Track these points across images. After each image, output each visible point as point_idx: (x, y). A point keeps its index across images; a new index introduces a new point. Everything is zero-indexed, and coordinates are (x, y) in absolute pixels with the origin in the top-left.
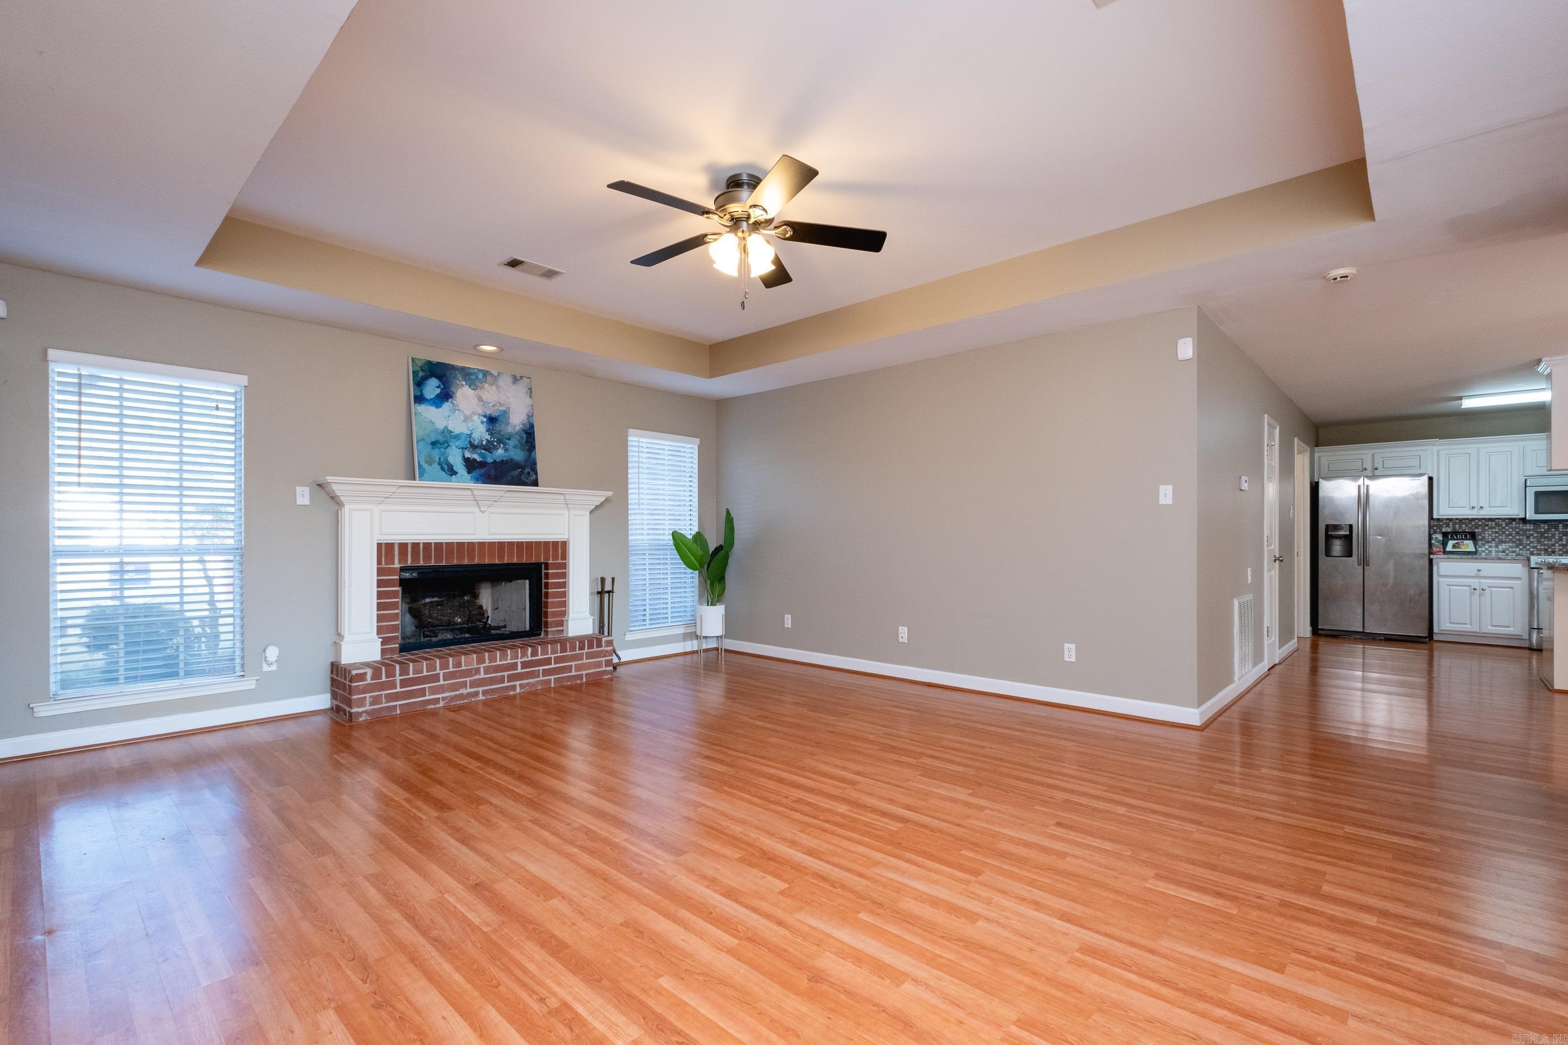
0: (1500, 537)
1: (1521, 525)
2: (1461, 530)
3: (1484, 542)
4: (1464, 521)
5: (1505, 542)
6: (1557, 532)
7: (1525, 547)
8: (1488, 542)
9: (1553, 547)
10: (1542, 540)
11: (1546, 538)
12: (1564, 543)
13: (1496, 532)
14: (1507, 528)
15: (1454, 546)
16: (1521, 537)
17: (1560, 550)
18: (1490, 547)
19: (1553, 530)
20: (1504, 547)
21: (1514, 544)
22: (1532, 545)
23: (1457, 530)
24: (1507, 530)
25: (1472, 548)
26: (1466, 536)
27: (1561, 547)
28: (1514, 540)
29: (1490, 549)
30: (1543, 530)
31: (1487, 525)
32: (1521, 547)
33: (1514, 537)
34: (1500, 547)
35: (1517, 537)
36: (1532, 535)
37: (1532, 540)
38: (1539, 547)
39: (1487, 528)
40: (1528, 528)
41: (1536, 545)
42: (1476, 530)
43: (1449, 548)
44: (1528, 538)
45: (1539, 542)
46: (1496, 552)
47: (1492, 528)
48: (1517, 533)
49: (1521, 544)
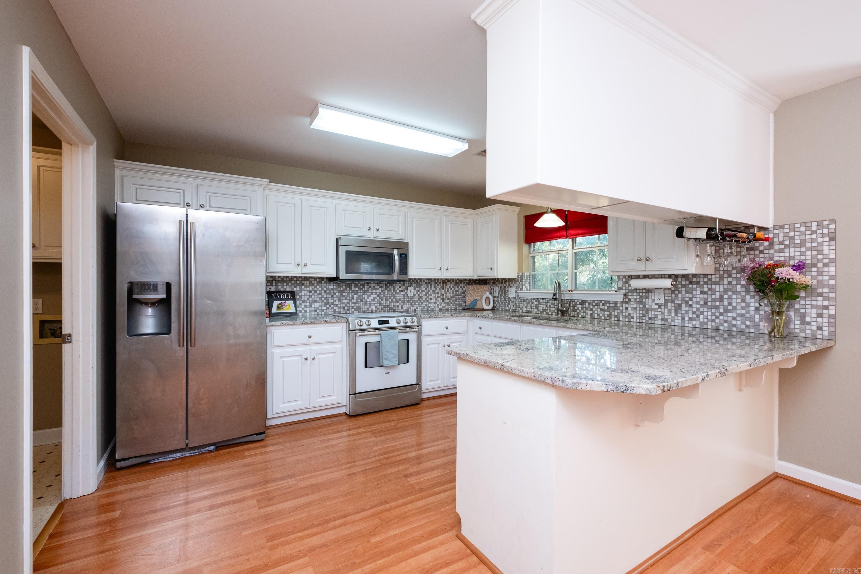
0: (313, 296)
1: (328, 284)
2: (282, 290)
3: (301, 302)
4: (285, 279)
5: (316, 301)
6: (351, 291)
7: (330, 306)
8: (304, 302)
9: (348, 305)
10: (342, 298)
11: (344, 296)
12: (355, 301)
13: (310, 292)
14: (318, 287)
15: (278, 308)
16: (328, 296)
17: (353, 307)
18: (306, 306)
19: (348, 289)
20: (316, 306)
21: (323, 303)
22: (335, 303)
23: (279, 290)
24: (318, 289)
25: (293, 310)
26: (287, 296)
27: (353, 305)
28: (323, 299)
29: (305, 309)
30: (342, 289)
31: (303, 284)
32: (328, 306)
33: (323, 296)
34: (313, 306)
35: (325, 296)
36: (335, 294)
37: (335, 299)
38: (339, 306)
39: (303, 287)
40: (332, 287)
41: (337, 303)
42: (295, 289)
43: (274, 310)
44: (332, 296)
45: (339, 301)
46: (311, 311)
47: (307, 287)
48: (325, 292)
49: (328, 303)
